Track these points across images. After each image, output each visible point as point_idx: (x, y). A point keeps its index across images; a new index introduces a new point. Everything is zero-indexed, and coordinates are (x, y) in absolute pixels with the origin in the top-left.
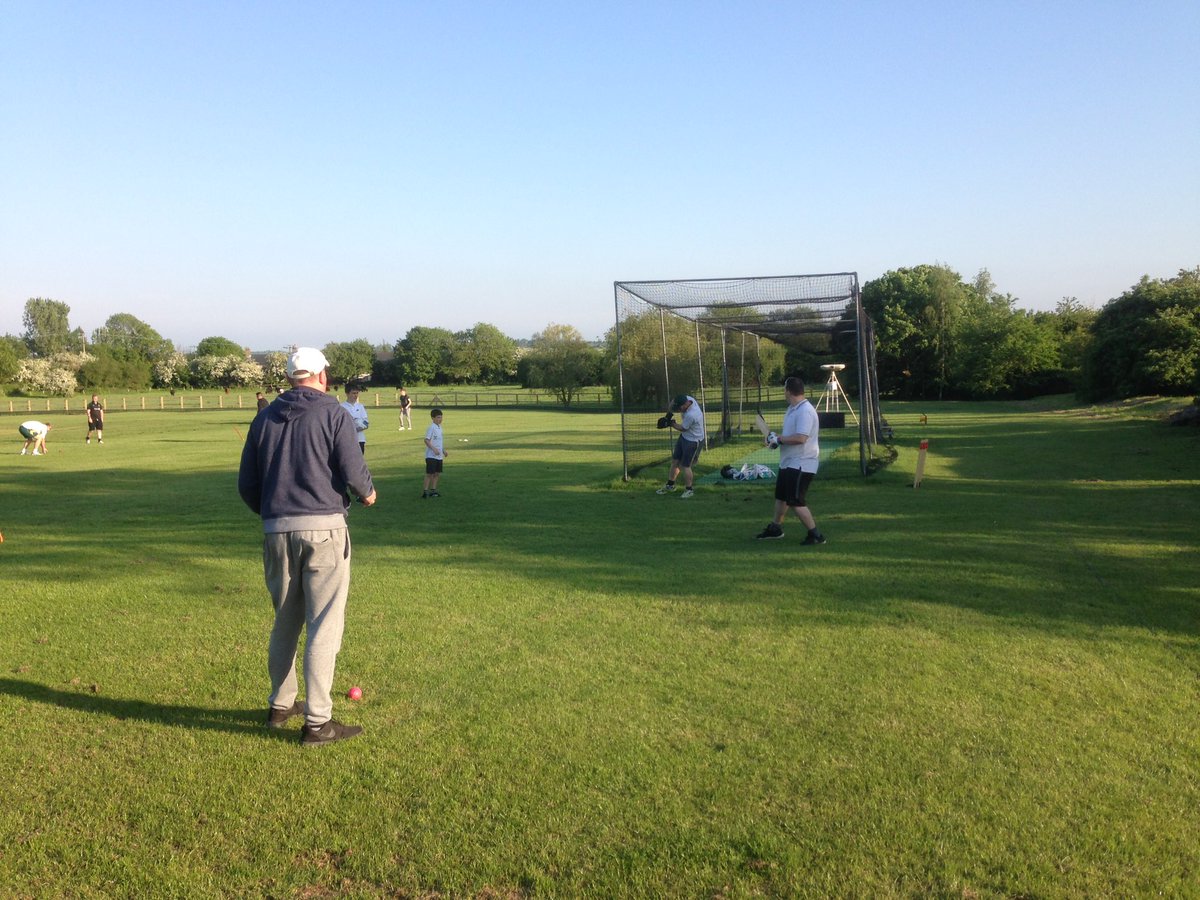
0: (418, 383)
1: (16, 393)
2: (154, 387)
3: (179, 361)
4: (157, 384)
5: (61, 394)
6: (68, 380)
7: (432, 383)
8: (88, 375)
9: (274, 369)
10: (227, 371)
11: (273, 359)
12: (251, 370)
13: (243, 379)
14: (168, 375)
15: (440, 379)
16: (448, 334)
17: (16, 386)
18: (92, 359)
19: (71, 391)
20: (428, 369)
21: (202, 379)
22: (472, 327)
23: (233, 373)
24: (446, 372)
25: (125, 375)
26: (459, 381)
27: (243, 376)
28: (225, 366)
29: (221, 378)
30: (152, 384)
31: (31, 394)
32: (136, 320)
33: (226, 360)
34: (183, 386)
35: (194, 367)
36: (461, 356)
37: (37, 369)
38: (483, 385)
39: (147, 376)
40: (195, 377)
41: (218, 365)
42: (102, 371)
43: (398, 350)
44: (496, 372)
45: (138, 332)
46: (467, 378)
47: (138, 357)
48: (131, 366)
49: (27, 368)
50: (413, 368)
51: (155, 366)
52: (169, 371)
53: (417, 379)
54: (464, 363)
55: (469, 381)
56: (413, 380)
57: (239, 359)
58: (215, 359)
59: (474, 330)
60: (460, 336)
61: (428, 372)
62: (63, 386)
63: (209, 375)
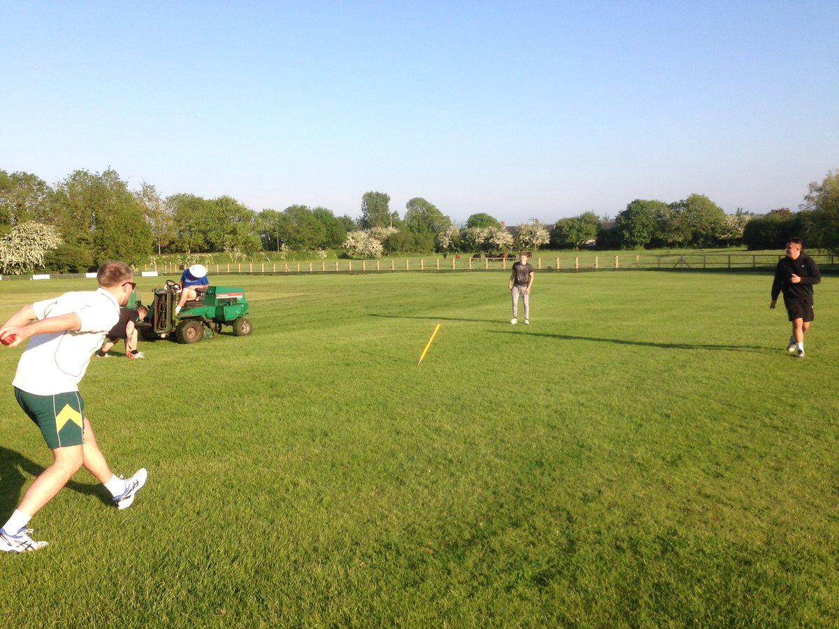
0: (636, 247)
1: (345, 256)
2: (437, 252)
3: (454, 230)
4: (438, 249)
5: (371, 257)
6: (377, 246)
7: (648, 247)
8: (392, 243)
9: (521, 237)
10: (487, 239)
11: (520, 229)
12: (504, 239)
13: (498, 245)
14: (446, 242)
15: (655, 244)
16: (663, 205)
17: (345, 251)
18: (395, 231)
19: (379, 254)
20: (645, 234)
21: (469, 245)
22: (685, 198)
23: (491, 241)
24: (661, 237)
25: (417, 243)
26: (672, 245)
27: (498, 243)
28: (486, 235)
29: (482, 245)
30: (435, 249)
31: (354, 257)
32: (425, 202)
33: (486, 230)
34: (456, 250)
35: (464, 236)
36: (676, 223)
37: (359, 239)
38: (694, 248)
39: (432, 243)
40: (464, 244)
41: (481, 234)
42: (401, 240)
43: (620, 219)
44: (707, 237)
45: (427, 211)
46: (679, 242)
47: (427, 230)
48: (421, 237)
49: (352, 238)
50: (632, 234)
51: (437, 236)
52: (447, 239)
53: (635, 244)
54: (678, 229)
55: (681, 245)
56: (630, 245)
57: (496, 229)
58: (478, 230)
59: (687, 200)
60: (673, 206)
61: (644, 238)
62: (373, 251)
63: (474, 242)
